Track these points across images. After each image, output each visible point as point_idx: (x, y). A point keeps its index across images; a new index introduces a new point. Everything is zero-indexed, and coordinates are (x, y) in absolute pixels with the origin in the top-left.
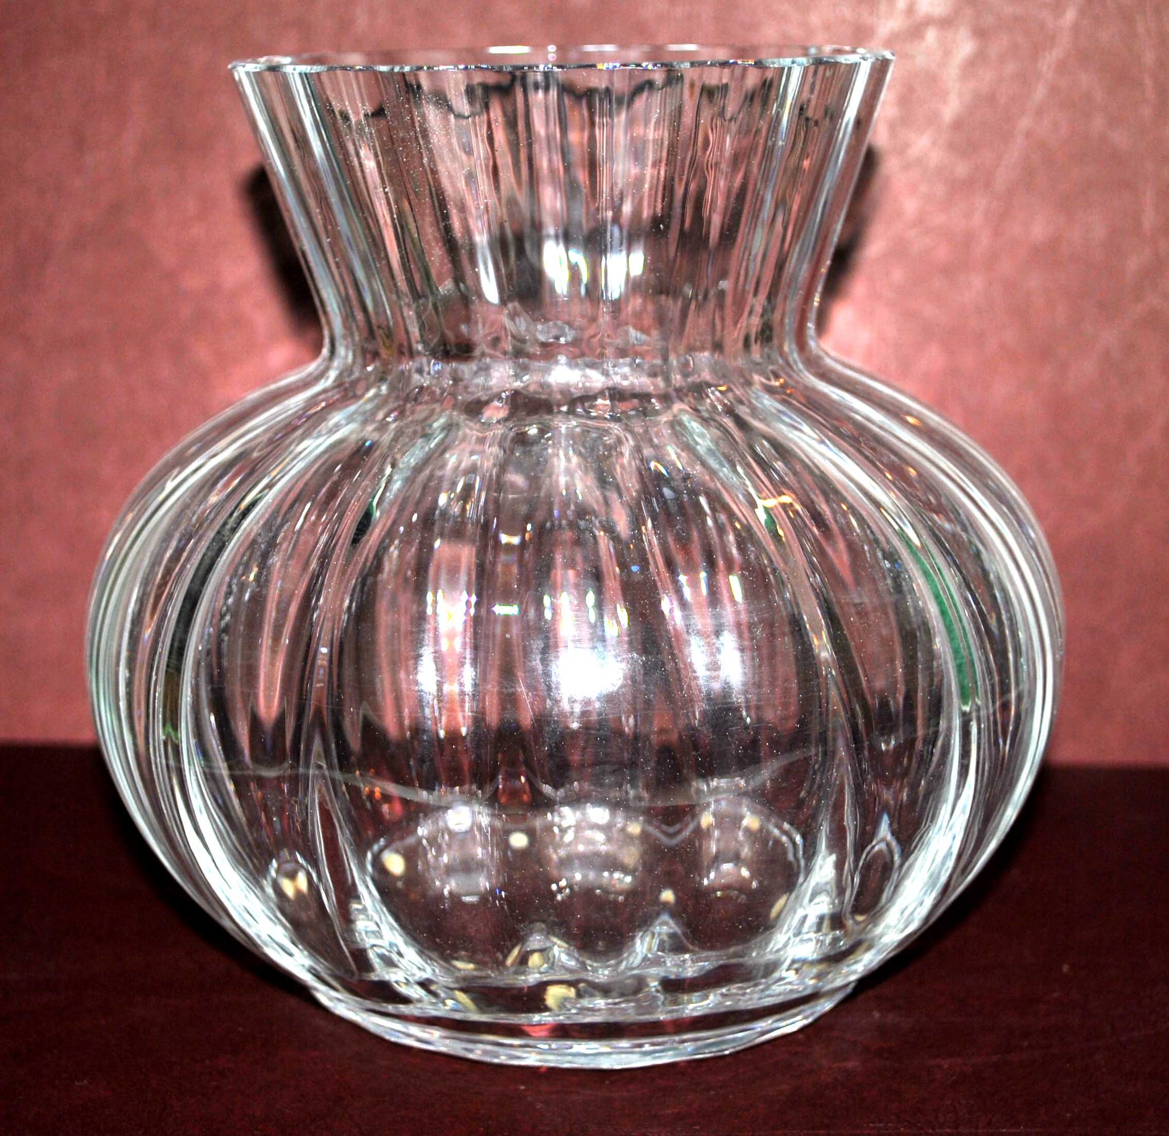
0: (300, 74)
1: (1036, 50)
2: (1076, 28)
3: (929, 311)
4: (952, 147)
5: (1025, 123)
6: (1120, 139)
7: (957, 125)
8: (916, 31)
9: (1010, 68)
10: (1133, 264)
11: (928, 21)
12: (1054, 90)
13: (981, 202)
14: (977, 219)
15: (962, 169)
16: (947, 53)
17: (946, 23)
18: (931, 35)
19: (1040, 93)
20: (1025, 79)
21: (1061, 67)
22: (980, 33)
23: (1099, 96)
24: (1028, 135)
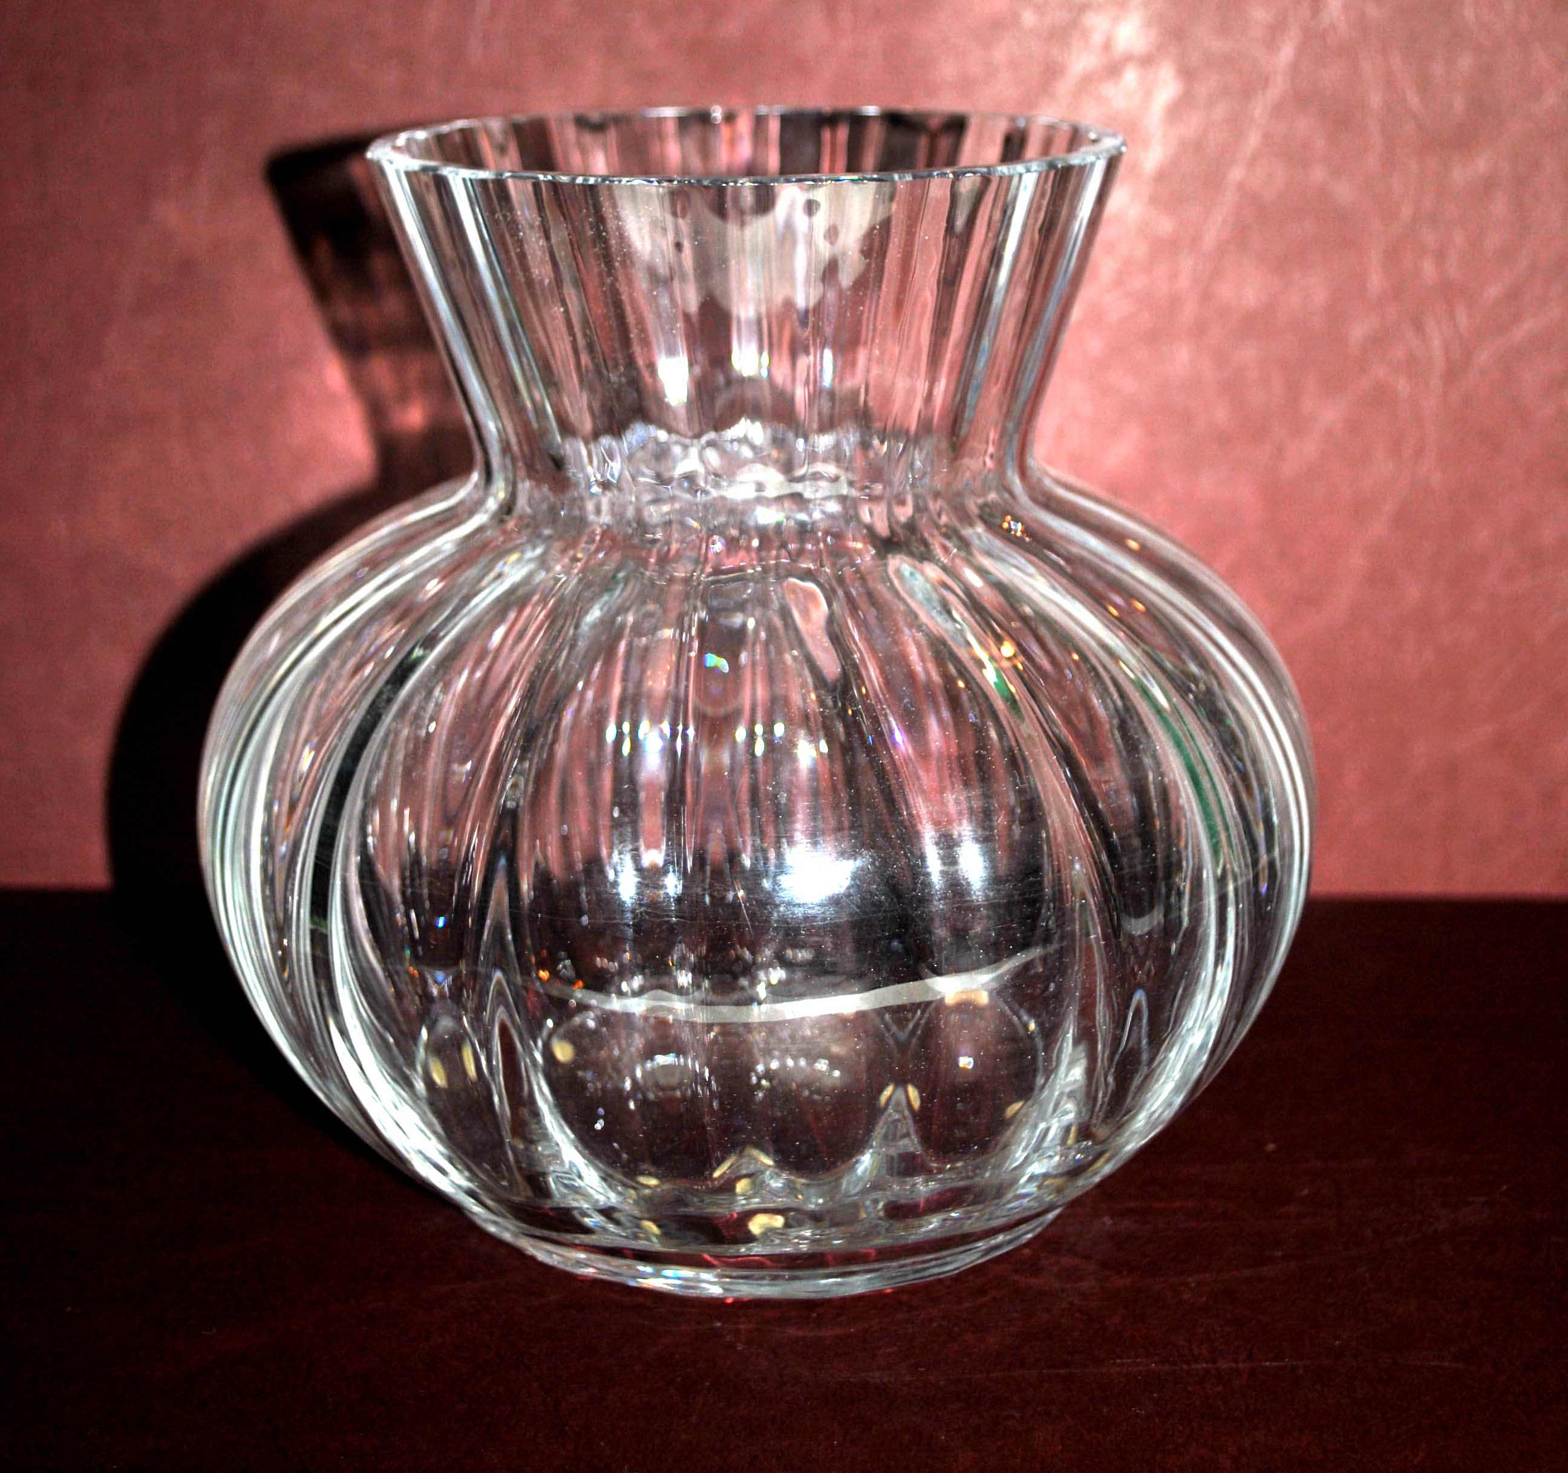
0: (464, 180)
1: (1247, 92)
2: (1295, 68)
3: (1128, 385)
4: (1154, 200)
5: (1236, 174)
6: (1344, 192)
7: (1161, 176)
8: (1113, 70)
9: (1220, 111)
10: (1358, 331)
11: (1128, 58)
12: (1266, 136)
13: (1187, 264)
14: (1184, 281)
15: (1166, 226)
16: (1148, 94)
17: (1147, 61)
18: (1131, 76)
19: (1253, 140)
20: (1236, 124)
21: (1278, 110)
22: (1187, 74)
23: (1320, 143)
24: (1241, 186)
